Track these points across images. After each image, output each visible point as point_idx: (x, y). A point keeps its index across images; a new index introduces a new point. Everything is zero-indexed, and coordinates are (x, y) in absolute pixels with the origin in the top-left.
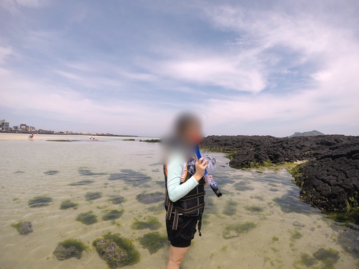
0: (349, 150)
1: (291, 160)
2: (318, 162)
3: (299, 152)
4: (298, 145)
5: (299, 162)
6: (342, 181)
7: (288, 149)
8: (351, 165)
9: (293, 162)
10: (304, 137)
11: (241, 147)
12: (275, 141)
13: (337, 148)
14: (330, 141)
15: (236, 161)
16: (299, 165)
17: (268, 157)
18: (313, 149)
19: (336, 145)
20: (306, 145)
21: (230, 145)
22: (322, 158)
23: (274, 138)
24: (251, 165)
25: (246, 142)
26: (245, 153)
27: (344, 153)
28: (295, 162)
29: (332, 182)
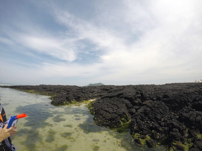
0: (118, 93)
1: (87, 99)
2: (102, 100)
3: (92, 94)
4: (91, 91)
5: (92, 100)
6: (116, 111)
7: (85, 93)
8: (120, 101)
9: (88, 100)
10: (94, 86)
11: (59, 92)
12: (79, 88)
13: (111, 92)
14: (107, 88)
15: (55, 101)
16: (92, 102)
17: (74, 98)
18: (99, 93)
19: (111, 90)
20: (95, 91)
21: (52, 91)
22: (104, 98)
23: (78, 87)
24: (64, 103)
25: (62, 89)
26: (61, 96)
27: (115, 95)
28: (89, 100)
29: (111, 111)
